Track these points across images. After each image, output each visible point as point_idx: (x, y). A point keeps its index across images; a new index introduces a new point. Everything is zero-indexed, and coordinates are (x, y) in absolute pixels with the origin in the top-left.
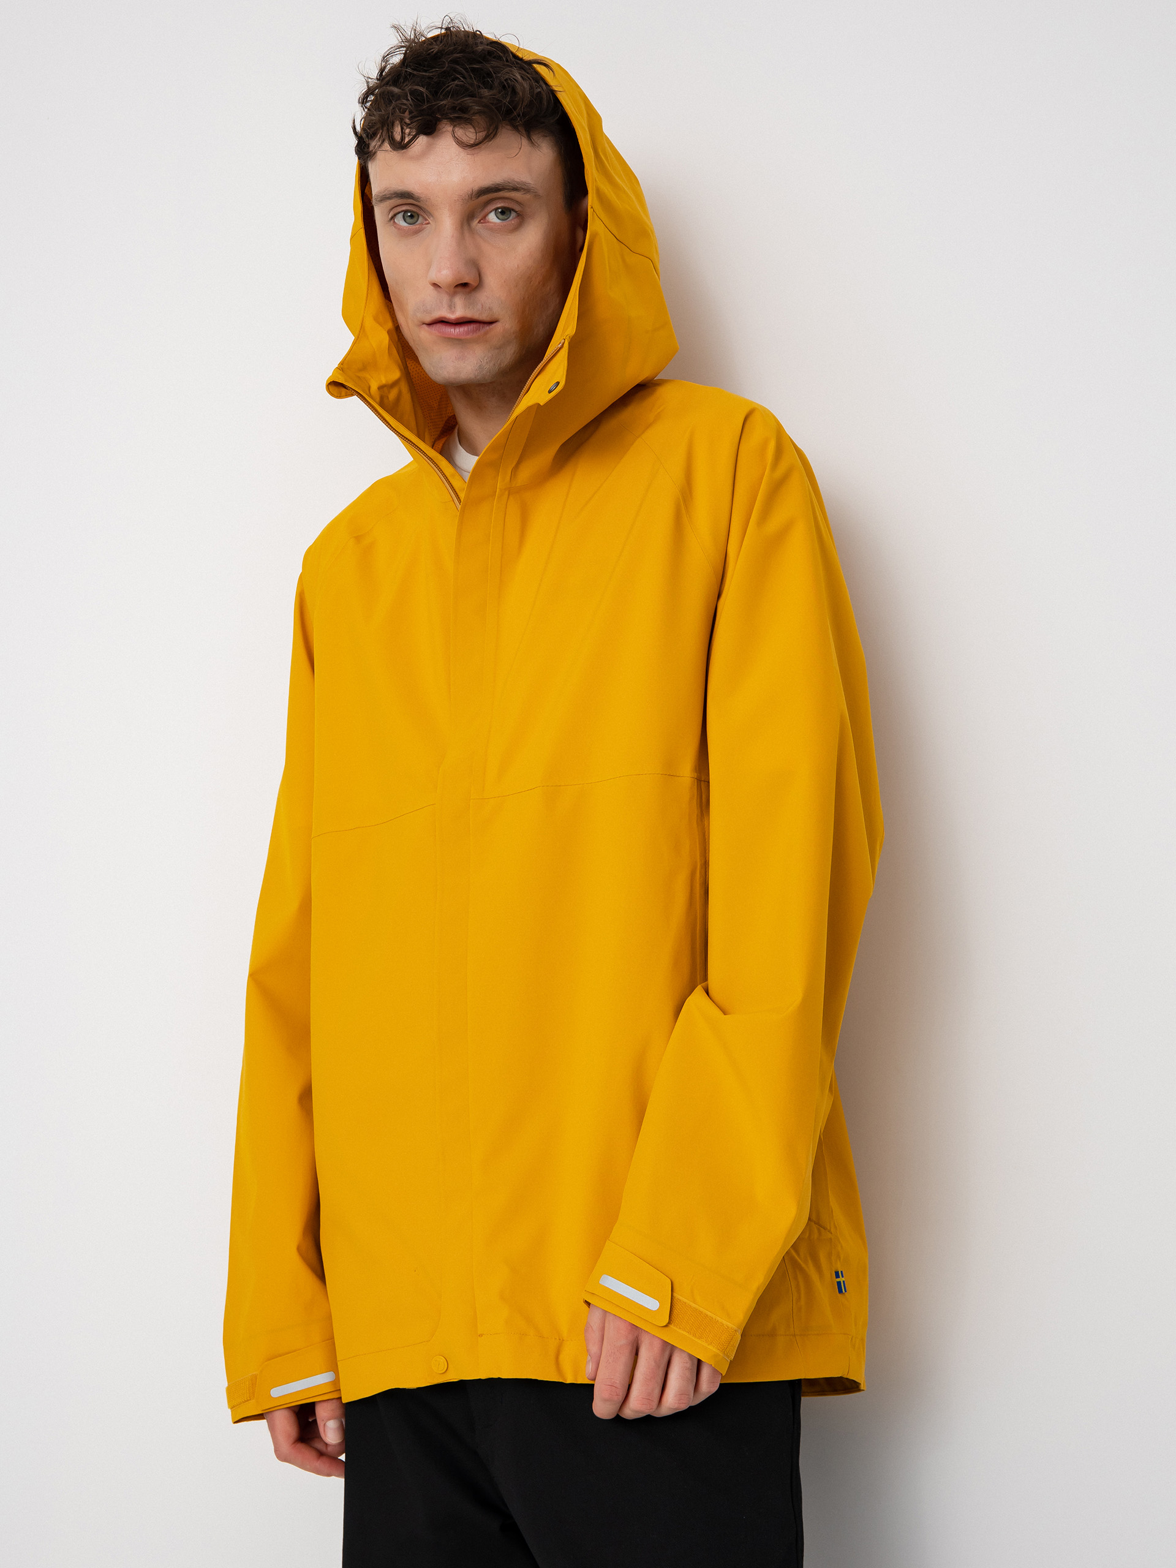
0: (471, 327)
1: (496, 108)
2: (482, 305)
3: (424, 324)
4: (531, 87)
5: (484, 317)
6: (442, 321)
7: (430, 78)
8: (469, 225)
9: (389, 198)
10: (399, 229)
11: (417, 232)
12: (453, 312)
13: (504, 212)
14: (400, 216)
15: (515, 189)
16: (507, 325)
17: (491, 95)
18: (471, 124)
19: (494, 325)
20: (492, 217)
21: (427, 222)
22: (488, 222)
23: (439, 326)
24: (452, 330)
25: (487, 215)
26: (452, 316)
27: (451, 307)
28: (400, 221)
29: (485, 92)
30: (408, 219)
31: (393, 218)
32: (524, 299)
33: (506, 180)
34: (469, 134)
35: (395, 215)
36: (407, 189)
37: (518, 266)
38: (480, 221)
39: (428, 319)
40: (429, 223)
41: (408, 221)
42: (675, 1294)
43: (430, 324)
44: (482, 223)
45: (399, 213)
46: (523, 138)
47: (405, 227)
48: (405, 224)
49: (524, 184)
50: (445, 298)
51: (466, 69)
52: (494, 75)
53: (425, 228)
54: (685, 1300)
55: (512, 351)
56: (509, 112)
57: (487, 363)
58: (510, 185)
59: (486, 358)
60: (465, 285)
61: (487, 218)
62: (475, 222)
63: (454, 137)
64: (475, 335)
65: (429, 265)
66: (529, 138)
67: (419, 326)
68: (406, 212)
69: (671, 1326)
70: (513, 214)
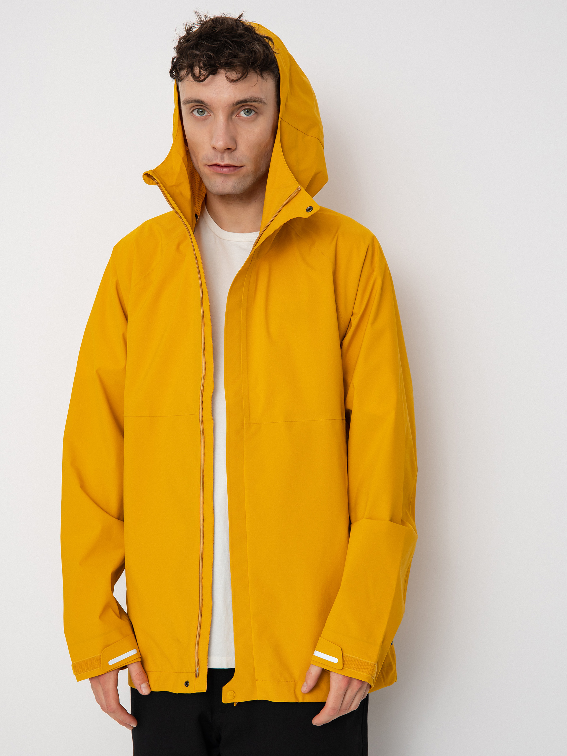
0: (231, 169)
1: (247, 63)
2: (237, 159)
3: (206, 165)
4: (264, 51)
5: (238, 164)
6: (217, 165)
7: (215, 47)
8: (231, 118)
9: (191, 102)
10: (195, 118)
11: (205, 119)
12: (223, 162)
13: (249, 111)
14: (196, 111)
15: (255, 101)
16: (249, 168)
17: (245, 56)
18: (235, 71)
19: (242, 168)
20: (242, 114)
21: (210, 115)
22: (241, 117)
23: (215, 167)
24: (222, 169)
25: (240, 113)
26: (222, 164)
27: (222, 159)
28: (195, 113)
29: (242, 55)
30: (200, 113)
31: (192, 111)
32: (257, 154)
33: (251, 97)
34: (233, 75)
35: (194, 110)
36: (200, 99)
37: (255, 139)
38: (236, 116)
39: (210, 164)
40: (211, 116)
41: (199, 114)
42: (344, 654)
43: (209, 166)
44: (237, 117)
45: (196, 109)
46: (258, 76)
47: (198, 117)
48: (198, 115)
49: (259, 98)
50: (219, 155)
51: (232, 42)
52: (246, 45)
53: (208, 118)
54: (349, 655)
55: (250, 180)
56: (253, 64)
57: (238, 185)
58: (252, 99)
59: (237, 183)
60: (229, 149)
61: (240, 114)
62: (234, 117)
63: (226, 76)
64: (233, 173)
65: (211, 138)
66: (262, 75)
67: (205, 166)
68: (199, 109)
69: (345, 668)
70: (253, 113)
